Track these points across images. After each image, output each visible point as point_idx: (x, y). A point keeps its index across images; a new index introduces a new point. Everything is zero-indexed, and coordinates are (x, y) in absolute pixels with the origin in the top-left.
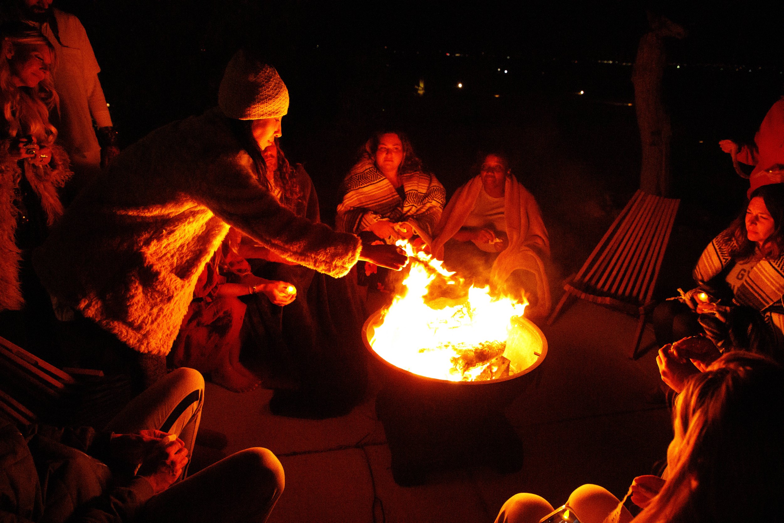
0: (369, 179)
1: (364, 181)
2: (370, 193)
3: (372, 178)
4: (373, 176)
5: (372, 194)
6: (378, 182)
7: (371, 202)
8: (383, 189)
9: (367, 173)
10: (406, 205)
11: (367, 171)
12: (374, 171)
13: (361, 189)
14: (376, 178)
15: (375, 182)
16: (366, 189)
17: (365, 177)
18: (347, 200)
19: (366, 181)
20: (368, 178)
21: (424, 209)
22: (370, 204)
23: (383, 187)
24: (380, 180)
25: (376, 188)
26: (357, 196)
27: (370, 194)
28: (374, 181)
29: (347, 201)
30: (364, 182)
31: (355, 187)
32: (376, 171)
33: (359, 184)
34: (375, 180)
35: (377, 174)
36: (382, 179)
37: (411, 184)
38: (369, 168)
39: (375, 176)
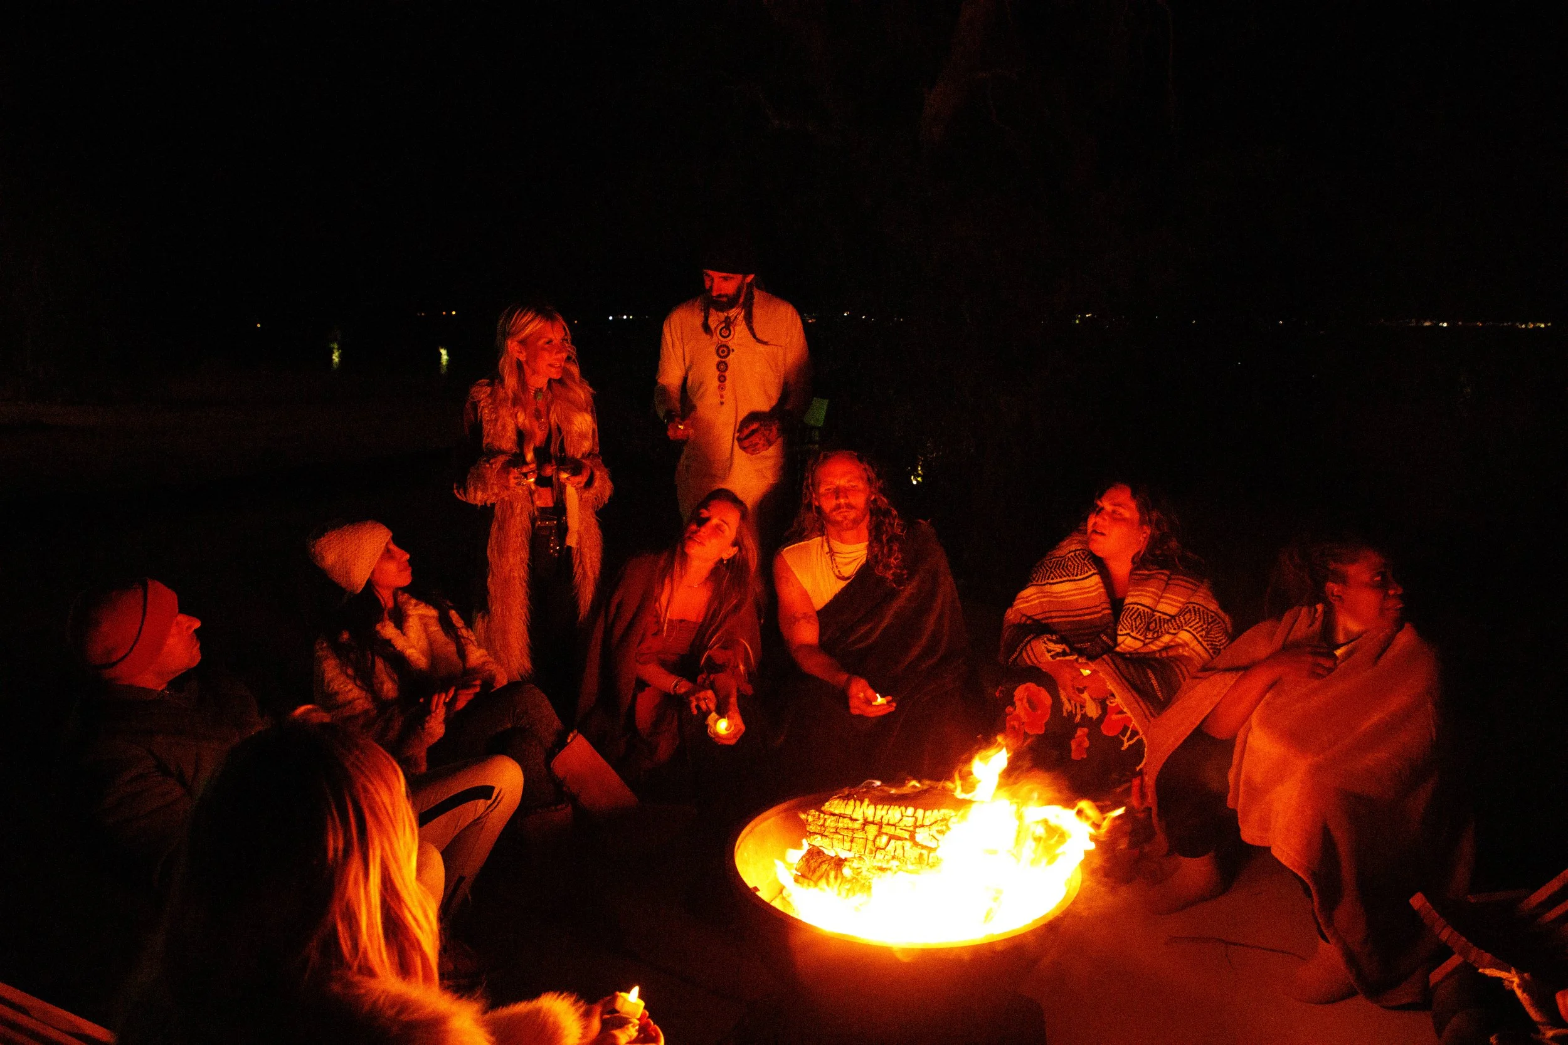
0: (1069, 570)
1: (1058, 572)
2: (1062, 597)
3: (1074, 569)
4: (1078, 566)
5: (1066, 599)
6: (1083, 579)
7: (1058, 614)
8: (1088, 592)
9: (1069, 559)
10: (1120, 633)
11: (1069, 555)
12: (1081, 557)
13: (1049, 586)
14: (1081, 570)
15: (1079, 577)
16: (1057, 588)
17: (1064, 565)
18: (1019, 601)
19: (1062, 573)
20: (1067, 569)
21: (1155, 645)
22: (1056, 617)
23: (1090, 589)
24: (1087, 575)
25: (1075, 589)
26: (1038, 598)
27: (1063, 600)
28: (1076, 576)
29: (1020, 603)
30: (1058, 574)
31: (1041, 582)
32: (1084, 557)
33: (1049, 576)
34: (1079, 573)
35: (1084, 563)
36: (1090, 573)
37: (1139, 591)
38: (1076, 550)
39: (1080, 566)
